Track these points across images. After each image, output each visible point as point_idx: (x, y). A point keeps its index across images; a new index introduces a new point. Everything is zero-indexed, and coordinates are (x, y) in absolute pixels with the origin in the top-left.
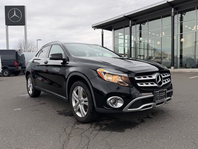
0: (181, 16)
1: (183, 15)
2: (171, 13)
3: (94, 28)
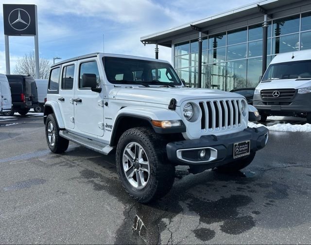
0: (278, 27)
1: (280, 27)
2: (263, 23)
3: (144, 42)
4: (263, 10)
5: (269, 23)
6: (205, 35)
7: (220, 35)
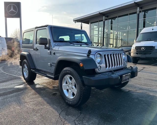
0: (145, 14)
2: (137, 11)
4: (137, 4)
5: (140, 12)
6: (107, 18)
7: (114, 18)
